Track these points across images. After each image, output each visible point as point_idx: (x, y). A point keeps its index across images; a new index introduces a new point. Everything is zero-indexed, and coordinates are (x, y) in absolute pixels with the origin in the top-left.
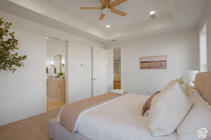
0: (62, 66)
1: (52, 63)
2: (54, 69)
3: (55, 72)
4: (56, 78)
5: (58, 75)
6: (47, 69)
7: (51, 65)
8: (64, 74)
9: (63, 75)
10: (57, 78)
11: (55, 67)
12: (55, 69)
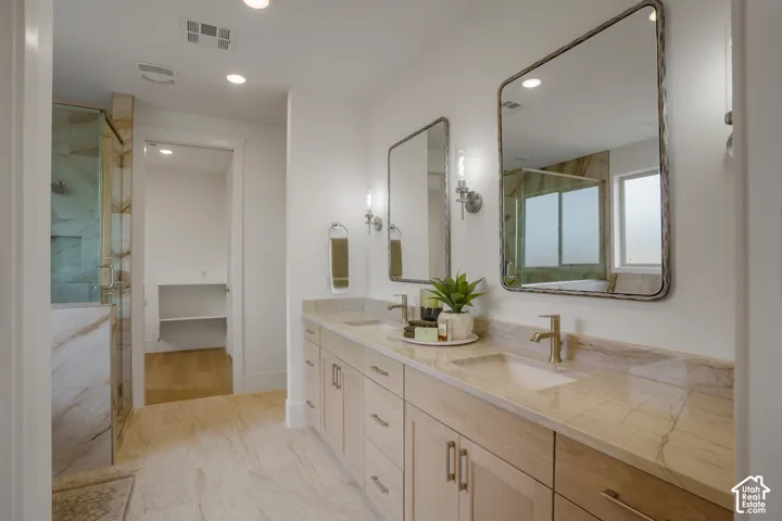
0: (457, 208)
1: (377, 200)
2: (386, 244)
3: (396, 273)
4: (409, 333)
5: (428, 304)
6: (340, 250)
7: (369, 217)
8: (485, 294)
9: (474, 308)
10: (425, 335)
11: (394, 237)
12: (395, 249)
